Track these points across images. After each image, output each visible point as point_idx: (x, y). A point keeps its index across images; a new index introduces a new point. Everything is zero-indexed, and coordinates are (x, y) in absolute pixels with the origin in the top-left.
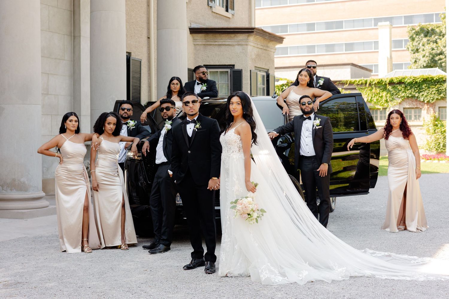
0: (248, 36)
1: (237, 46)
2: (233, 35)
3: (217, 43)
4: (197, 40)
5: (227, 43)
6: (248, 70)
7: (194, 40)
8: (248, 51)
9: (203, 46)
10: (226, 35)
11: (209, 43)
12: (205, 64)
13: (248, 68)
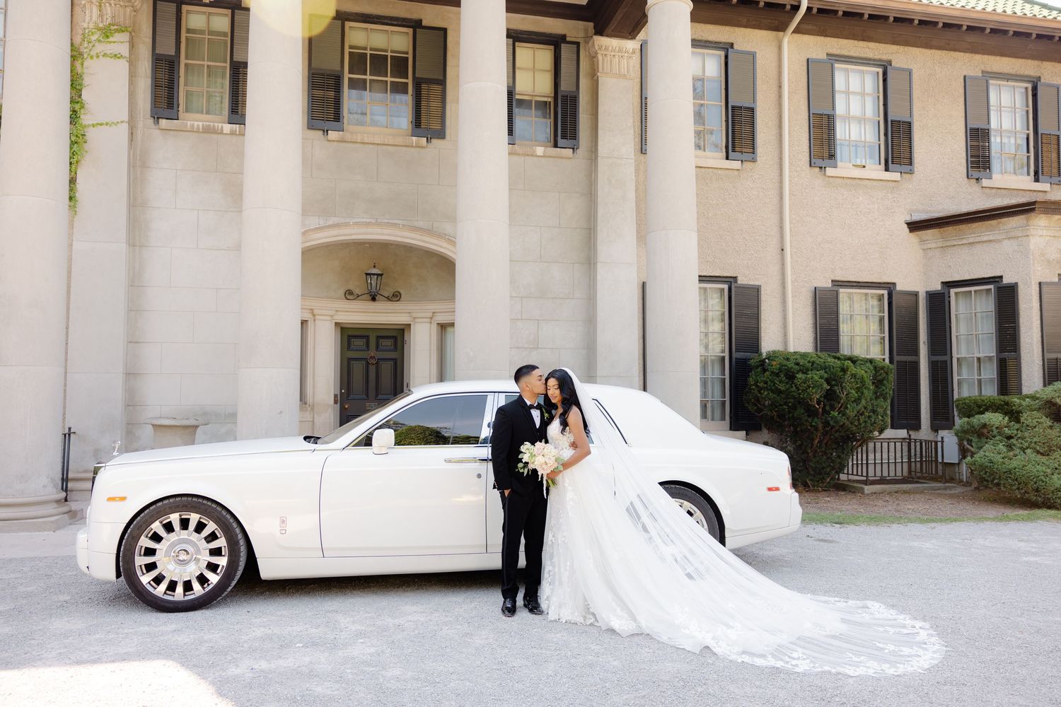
0: (1028, 220)
1: (1006, 241)
2: (993, 222)
3: (964, 241)
4: (928, 240)
5: (985, 238)
6: (1031, 282)
7: (922, 241)
8: (1032, 247)
9: (939, 249)
10: (980, 223)
11: (948, 244)
12: (945, 281)
13: (1030, 278)
